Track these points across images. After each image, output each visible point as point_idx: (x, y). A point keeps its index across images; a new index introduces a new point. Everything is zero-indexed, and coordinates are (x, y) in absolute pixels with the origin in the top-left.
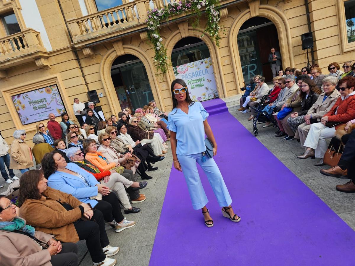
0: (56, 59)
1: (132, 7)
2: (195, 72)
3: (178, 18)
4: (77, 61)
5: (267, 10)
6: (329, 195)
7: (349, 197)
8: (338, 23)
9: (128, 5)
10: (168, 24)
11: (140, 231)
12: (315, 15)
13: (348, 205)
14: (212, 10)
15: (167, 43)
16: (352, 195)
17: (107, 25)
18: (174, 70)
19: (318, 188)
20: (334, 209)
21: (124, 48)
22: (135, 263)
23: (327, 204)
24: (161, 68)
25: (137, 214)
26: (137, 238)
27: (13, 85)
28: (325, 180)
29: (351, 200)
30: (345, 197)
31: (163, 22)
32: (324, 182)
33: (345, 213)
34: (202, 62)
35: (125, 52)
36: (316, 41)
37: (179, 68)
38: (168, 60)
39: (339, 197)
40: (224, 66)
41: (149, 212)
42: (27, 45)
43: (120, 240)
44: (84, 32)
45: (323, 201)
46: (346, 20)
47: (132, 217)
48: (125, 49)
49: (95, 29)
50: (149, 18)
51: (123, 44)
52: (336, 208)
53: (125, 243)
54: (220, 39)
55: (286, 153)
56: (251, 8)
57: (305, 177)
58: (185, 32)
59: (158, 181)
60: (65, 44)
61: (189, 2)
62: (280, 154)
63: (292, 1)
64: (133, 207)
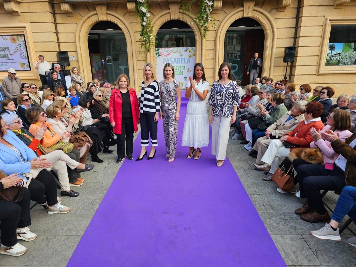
0: (28, 7)
2: (178, 59)
4: (52, 15)
5: (260, 14)
6: (268, 213)
7: (285, 220)
8: (321, 44)
10: (160, 1)
11: (74, 218)
12: (303, 31)
13: (282, 228)
15: (154, 20)
16: (289, 218)
18: (156, 51)
19: (260, 204)
20: (269, 230)
21: (107, 14)
22: (57, 253)
23: (264, 223)
24: (145, 46)
26: (68, 225)
28: (269, 197)
29: (287, 223)
30: (282, 218)
32: (268, 199)
33: (278, 235)
34: (187, 50)
35: (108, 18)
36: (297, 56)
37: (162, 50)
38: (153, 38)
39: (276, 217)
40: (207, 60)
41: (89, 198)
43: (48, 223)
45: (262, 218)
46: (329, 43)
47: (69, 200)
48: (108, 15)
51: (107, 10)
52: (272, 228)
53: (52, 228)
54: (208, 30)
55: (241, 162)
56: (245, 7)
57: (252, 191)
58: (175, 14)
59: (109, 166)
62: (236, 162)
63: (285, 11)
64: (71, 190)
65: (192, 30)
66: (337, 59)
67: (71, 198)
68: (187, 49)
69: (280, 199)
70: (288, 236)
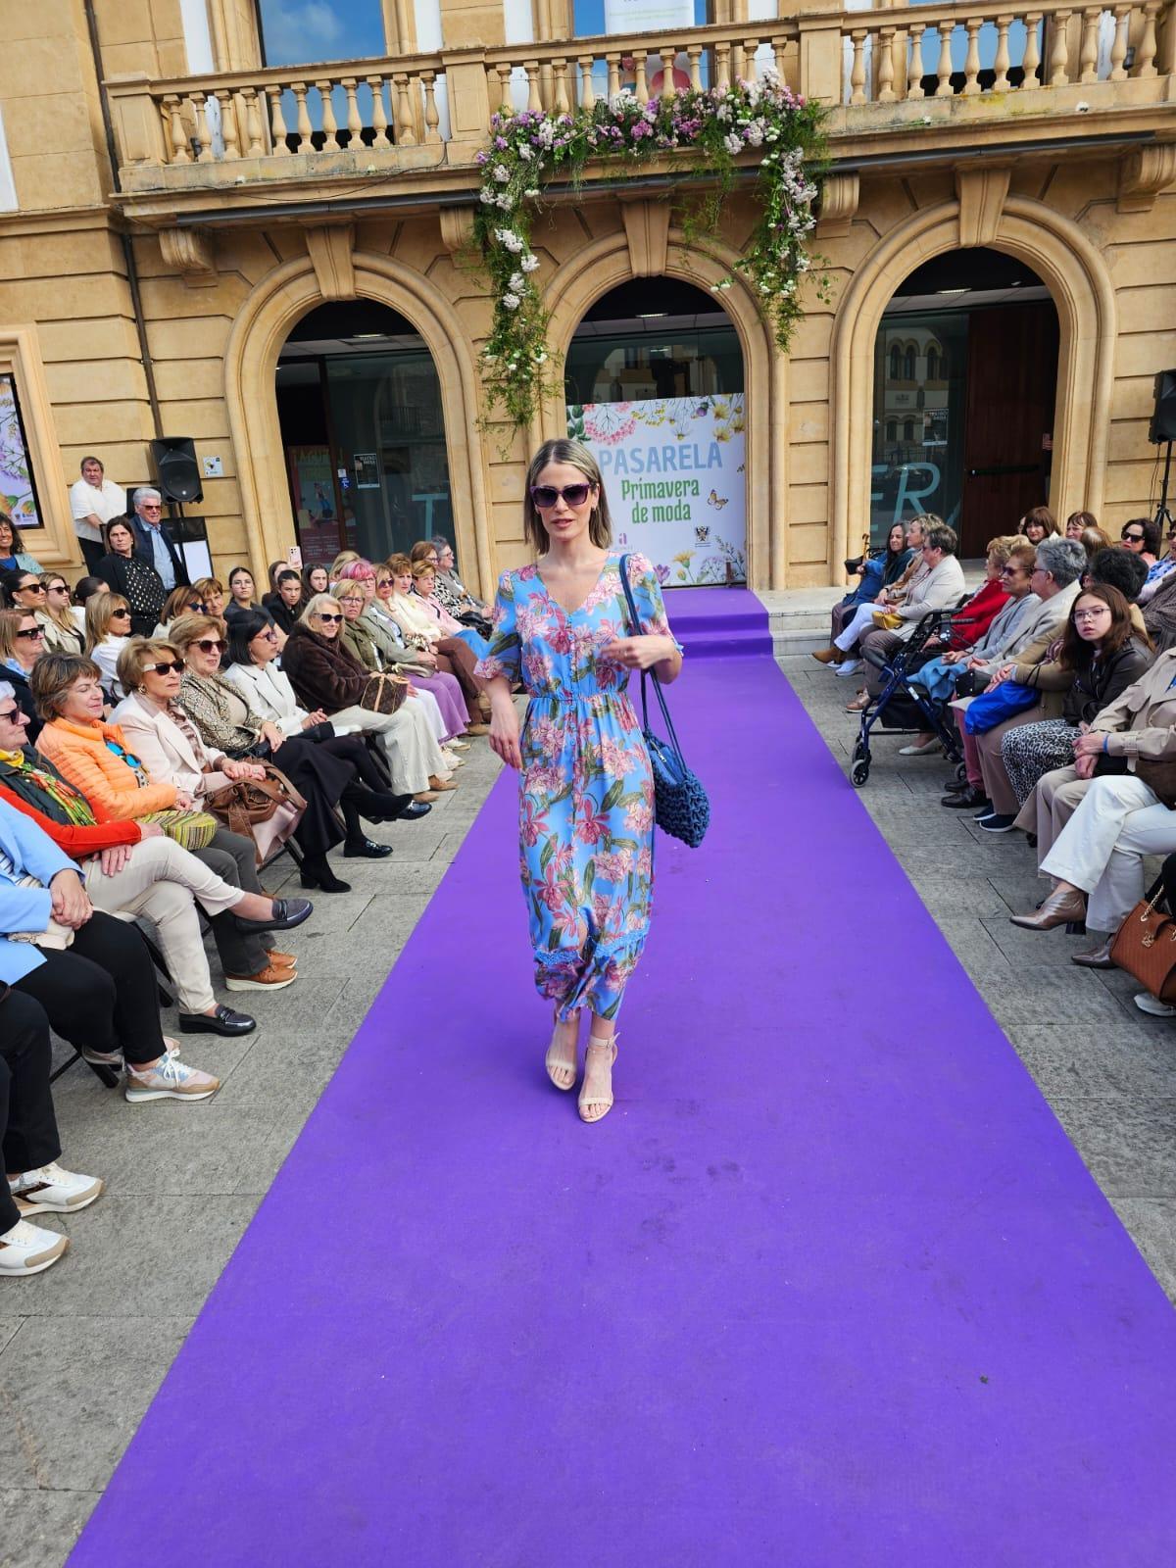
0: (27, 257)
1: (424, 81)
2: (665, 449)
3: (629, 179)
4: (127, 283)
5: (1035, 229)
6: (1096, 1104)
9: (410, 67)
10: (580, 197)
11: (226, 1123)
13: (1165, 1168)
14: (790, 174)
17: (293, 141)
18: (569, 418)
19: (1056, 1065)
20: (1103, 1175)
21: (356, 267)
22: (156, 1265)
23: (1079, 1147)
24: (510, 398)
25: (235, 1039)
28: (1097, 1036)
30: (1162, 1126)
31: (559, 180)
32: (1093, 1043)
33: (1143, 1200)
34: (704, 409)
35: (360, 285)
37: (597, 414)
38: (550, 364)
39: (1134, 1122)
40: (796, 447)
41: (292, 1042)
43: (121, 1146)
44: (182, 153)
45: (1065, 1127)
47: (208, 1051)
48: (361, 274)
49: (232, 149)
50: (497, 149)
51: (355, 249)
52: (1113, 1168)
53: (138, 1165)
54: (800, 315)
55: (963, 887)
56: (964, 201)
57: (1017, 1009)
58: (649, 252)
59: (373, 909)
60: (83, 190)
61: (692, 113)
62: (941, 888)
63: (1153, 208)
64: (220, 1008)
65: (728, 318)
68: (706, 404)
69: (1149, 1043)
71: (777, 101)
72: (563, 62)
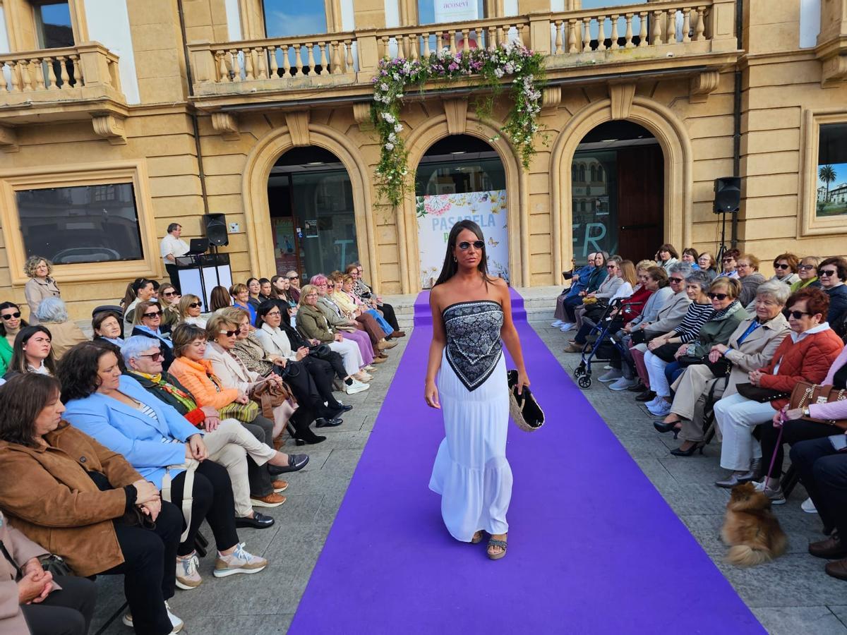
0: (144, 126)
1: (346, 44)
3: (448, 89)
4: (194, 139)
5: (649, 111)
7: (781, 572)
8: (801, 167)
9: (340, 38)
10: (423, 97)
12: (753, 142)
13: (777, 591)
14: (527, 87)
15: (412, 139)
16: (790, 568)
17: (281, 72)
18: (417, 202)
19: (711, 537)
20: (745, 596)
21: (310, 131)
23: (730, 581)
24: (390, 193)
26: (257, 590)
27: (27, 166)
29: (786, 579)
30: (772, 569)
31: (412, 90)
33: (767, 608)
34: (485, 198)
35: (312, 139)
36: (746, 198)
37: (430, 201)
38: (408, 177)
40: (534, 216)
41: (298, 529)
42: (82, 80)
43: (212, 588)
44: (225, 77)
45: (721, 570)
46: (819, 164)
48: (312, 134)
49: (250, 75)
50: (382, 76)
51: (310, 122)
52: (750, 592)
53: (223, 599)
54: (534, 153)
55: (646, 442)
56: (613, 99)
57: (685, 507)
58: (457, 123)
59: (332, 458)
60: (174, 94)
61: (478, 59)
62: (634, 442)
63: (707, 101)
64: (255, 514)
66: (843, 199)
67: (257, 531)
68: (486, 195)
70: (793, 609)
71: (520, 53)
72: (415, 35)
